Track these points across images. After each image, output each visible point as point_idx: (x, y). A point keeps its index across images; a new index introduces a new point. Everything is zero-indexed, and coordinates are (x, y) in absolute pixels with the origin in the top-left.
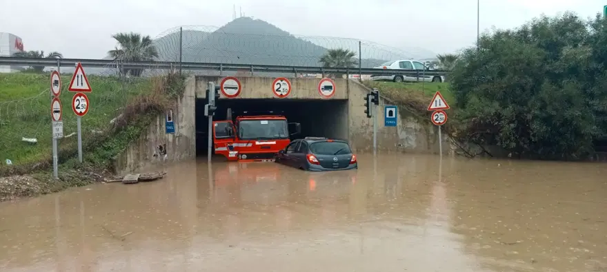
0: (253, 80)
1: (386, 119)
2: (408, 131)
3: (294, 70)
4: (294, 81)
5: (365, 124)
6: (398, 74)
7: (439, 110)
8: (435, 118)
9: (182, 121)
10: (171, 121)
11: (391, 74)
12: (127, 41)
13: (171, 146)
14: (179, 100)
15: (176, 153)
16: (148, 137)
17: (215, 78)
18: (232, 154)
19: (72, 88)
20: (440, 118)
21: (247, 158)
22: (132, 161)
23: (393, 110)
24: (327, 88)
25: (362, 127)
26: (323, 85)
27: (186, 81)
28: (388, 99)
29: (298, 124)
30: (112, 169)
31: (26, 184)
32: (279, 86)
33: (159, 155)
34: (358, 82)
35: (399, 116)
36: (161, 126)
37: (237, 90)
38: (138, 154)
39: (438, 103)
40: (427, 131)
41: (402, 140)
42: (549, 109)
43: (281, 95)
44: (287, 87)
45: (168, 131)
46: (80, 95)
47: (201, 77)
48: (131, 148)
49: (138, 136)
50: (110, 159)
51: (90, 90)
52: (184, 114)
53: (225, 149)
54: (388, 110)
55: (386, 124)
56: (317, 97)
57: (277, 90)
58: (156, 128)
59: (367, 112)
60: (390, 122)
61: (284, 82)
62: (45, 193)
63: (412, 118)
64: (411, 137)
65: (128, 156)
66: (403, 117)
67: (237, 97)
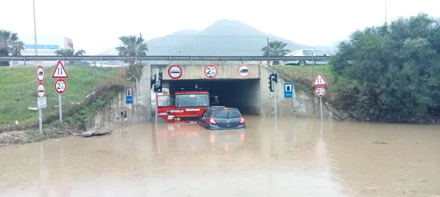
0: (190, 67)
1: (285, 93)
2: (300, 101)
3: (220, 59)
4: (220, 67)
5: (271, 96)
6: (302, 59)
7: (320, 86)
8: (317, 91)
9: (139, 95)
10: (131, 95)
11: (296, 60)
12: (128, 41)
13: (130, 112)
14: (137, 81)
15: (135, 117)
16: (112, 106)
17: (165, 66)
18: (170, 117)
19: (54, 76)
20: (321, 92)
21: (180, 120)
22: (99, 122)
23: (290, 86)
24: (244, 71)
25: (269, 98)
26: (241, 69)
27: (143, 68)
28: (287, 78)
29: (217, 97)
30: (83, 127)
31: (19, 136)
32: (209, 70)
33: (120, 118)
34: (267, 67)
35: (294, 90)
36: (122, 99)
37: (180, 74)
38: (104, 118)
39: (320, 81)
40: (313, 101)
41: (297, 107)
42: (392, 85)
43: (211, 76)
44: (215, 71)
45: (128, 102)
46: (60, 80)
47: (155, 65)
48: (99, 113)
49: (104, 106)
50: (83, 121)
51: (67, 77)
52: (141, 90)
53: (165, 114)
54: (287, 86)
55: (285, 96)
56: (237, 78)
57: (208, 73)
58: (118, 101)
59: (270, 88)
60: (288, 94)
61: (213, 67)
62: (30, 142)
63: (303, 92)
64: (302, 105)
65: (96, 119)
66: (297, 91)
67: (180, 79)
